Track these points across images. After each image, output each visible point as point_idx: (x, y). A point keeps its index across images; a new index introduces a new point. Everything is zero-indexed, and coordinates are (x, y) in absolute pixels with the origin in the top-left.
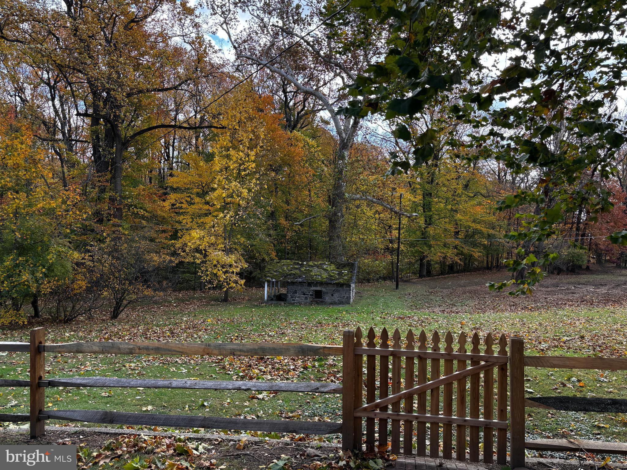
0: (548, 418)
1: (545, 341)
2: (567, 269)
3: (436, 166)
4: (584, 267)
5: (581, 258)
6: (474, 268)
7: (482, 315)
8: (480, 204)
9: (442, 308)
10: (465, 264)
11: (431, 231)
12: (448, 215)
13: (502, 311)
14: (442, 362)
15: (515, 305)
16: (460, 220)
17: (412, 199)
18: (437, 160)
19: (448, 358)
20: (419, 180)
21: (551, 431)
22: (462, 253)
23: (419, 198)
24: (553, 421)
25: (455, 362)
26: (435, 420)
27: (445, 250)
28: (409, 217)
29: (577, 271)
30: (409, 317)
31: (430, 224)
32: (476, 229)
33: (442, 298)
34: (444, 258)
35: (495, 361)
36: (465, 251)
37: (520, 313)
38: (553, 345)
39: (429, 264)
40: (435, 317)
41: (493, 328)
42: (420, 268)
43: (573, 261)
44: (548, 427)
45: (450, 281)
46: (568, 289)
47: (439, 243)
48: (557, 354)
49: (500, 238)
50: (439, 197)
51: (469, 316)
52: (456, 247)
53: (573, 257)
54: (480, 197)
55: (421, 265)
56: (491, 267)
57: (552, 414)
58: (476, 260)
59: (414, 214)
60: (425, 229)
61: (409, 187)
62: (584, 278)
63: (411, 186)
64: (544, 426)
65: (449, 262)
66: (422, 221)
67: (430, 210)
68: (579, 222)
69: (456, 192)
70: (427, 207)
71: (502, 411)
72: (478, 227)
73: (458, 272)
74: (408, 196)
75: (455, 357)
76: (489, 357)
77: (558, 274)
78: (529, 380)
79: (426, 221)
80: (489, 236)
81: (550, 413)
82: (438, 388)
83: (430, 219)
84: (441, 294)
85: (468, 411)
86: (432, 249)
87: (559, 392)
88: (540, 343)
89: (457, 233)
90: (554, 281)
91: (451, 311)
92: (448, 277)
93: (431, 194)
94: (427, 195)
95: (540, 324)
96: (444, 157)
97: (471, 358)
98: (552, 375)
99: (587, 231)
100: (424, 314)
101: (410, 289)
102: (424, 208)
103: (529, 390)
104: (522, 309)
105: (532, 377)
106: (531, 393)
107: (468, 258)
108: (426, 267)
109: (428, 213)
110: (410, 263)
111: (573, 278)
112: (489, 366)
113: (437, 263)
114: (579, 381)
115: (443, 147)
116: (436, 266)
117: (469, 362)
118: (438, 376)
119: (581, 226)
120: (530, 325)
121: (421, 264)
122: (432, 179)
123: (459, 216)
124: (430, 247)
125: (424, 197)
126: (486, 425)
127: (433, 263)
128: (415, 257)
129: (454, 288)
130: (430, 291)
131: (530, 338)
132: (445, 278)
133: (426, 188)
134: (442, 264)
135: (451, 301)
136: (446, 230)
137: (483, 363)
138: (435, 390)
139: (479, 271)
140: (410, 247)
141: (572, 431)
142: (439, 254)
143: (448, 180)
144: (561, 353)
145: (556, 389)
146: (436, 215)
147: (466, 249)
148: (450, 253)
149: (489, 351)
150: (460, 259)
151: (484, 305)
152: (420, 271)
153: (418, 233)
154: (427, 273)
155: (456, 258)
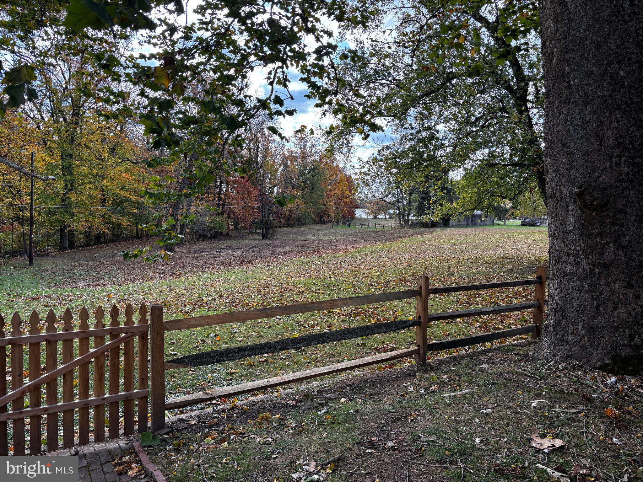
0: (189, 375)
1: (190, 304)
2: (211, 236)
3: (77, 123)
4: (225, 233)
5: (222, 225)
6: (124, 238)
7: (130, 285)
8: (128, 171)
9: (87, 283)
10: (114, 234)
11: (73, 197)
12: (92, 180)
13: (152, 279)
14: (76, 342)
15: (164, 272)
16: (107, 187)
17: (48, 159)
18: (78, 117)
19: (83, 336)
20: (56, 137)
21: (191, 386)
22: (110, 222)
23: (56, 160)
24: (193, 377)
25: (92, 339)
26: (69, 408)
27: (91, 219)
28: (44, 180)
29: (219, 237)
30: (46, 296)
31: (71, 190)
32: (125, 197)
33: (88, 271)
34: (90, 227)
35: (135, 331)
36: (113, 220)
37: (168, 280)
38: (197, 306)
39: (72, 234)
40: (78, 293)
41: (142, 297)
42: (61, 239)
43: (216, 228)
44: (189, 383)
45: (97, 253)
46: (211, 254)
47: (83, 211)
48: (199, 314)
49: (149, 207)
50: (82, 160)
51: (117, 288)
52: (103, 216)
53: (215, 224)
54: (128, 162)
55: (62, 236)
56: (141, 237)
57: (193, 371)
58: (126, 229)
59: (51, 177)
60: (64, 195)
61: (43, 145)
62: (225, 243)
63: (46, 145)
64: (185, 384)
65: (95, 232)
66: (60, 187)
67: (71, 174)
68: (220, 193)
69: (101, 156)
70: (67, 170)
71: (143, 379)
72: (127, 194)
73: (105, 242)
74: (41, 155)
75: (92, 334)
76: (129, 328)
77: (203, 240)
78: (174, 343)
79: (66, 186)
80: (138, 204)
81: (190, 370)
82: (72, 372)
83: (72, 184)
84: (86, 267)
85: (107, 388)
86: (75, 218)
87: (200, 349)
88: (185, 306)
89: (104, 200)
90: (200, 247)
91: (98, 284)
92: (95, 248)
93: (71, 155)
94: (67, 156)
95: (186, 289)
96: (86, 115)
97: (110, 332)
98: (194, 334)
99: (227, 201)
100: (65, 291)
101: (48, 264)
102: (63, 171)
103: (173, 353)
104: (171, 275)
105: (176, 340)
106: (175, 355)
107: (117, 227)
108: (67, 238)
109: (68, 177)
110: (47, 235)
111: (215, 244)
112: (129, 337)
113: (81, 233)
114: (216, 336)
115: (84, 103)
116: (81, 236)
117: (107, 337)
118: (72, 357)
119: (222, 197)
120: (177, 291)
121: (61, 234)
122: (72, 138)
123: (105, 182)
124: (72, 215)
125: (62, 158)
126: (127, 398)
127: (76, 233)
128: (54, 227)
129: (102, 259)
130: (73, 264)
131: (176, 302)
132: (91, 249)
133: (65, 148)
134: (88, 234)
135: (98, 273)
136: (90, 197)
137: (123, 335)
138: (67, 375)
139: (129, 240)
140: (47, 216)
141: (209, 382)
142: (83, 223)
143: (92, 142)
144: (203, 312)
145: (197, 346)
146: (78, 179)
147: (114, 218)
148: (96, 222)
149: (129, 321)
150: (108, 229)
151: (133, 275)
152: (60, 243)
153: (57, 200)
154: (69, 245)
155: (103, 227)
